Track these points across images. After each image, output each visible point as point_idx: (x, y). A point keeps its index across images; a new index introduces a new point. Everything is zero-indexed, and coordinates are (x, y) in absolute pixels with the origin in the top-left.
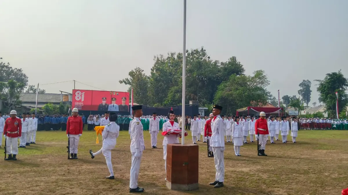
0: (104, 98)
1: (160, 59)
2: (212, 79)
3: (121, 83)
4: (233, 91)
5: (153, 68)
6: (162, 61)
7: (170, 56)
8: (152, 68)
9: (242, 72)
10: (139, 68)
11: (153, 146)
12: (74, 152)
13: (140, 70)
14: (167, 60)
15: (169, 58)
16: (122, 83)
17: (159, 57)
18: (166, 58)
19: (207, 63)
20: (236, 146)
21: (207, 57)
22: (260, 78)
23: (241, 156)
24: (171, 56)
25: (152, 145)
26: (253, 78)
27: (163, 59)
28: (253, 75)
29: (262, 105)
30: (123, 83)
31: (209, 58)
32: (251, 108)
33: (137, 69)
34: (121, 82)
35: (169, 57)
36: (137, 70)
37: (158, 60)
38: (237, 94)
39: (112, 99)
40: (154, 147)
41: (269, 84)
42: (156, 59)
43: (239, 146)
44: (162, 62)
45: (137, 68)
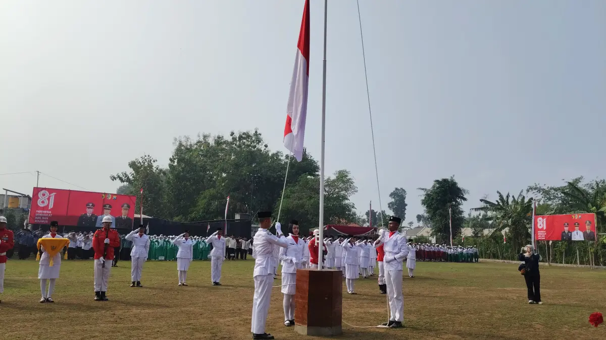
0: (91, 205)
1: (184, 144)
2: (272, 179)
3: (113, 180)
4: (305, 200)
5: (173, 157)
6: (189, 147)
7: (202, 139)
8: (172, 158)
9: (317, 172)
10: (149, 156)
12: (101, 289)
13: (151, 160)
14: (195, 147)
15: (199, 142)
16: (116, 179)
17: (183, 140)
18: (195, 142)
19: (262, 154)
20: (349, 280)
21: (264, 144)
22: (343, 182)
23: (356, 294)
24: (203, 139)
25: (213, 281)
26: (334, 181)
27: (189, 144)
28: (333, 177)
29: (347, 223)
30: (118, 179)
31: (266, 146)
32: (332, 227)
33: (146, 158)
34: (114, 178)
35: (201, 140)
36: (146, 160)
37: (181, 145)
38: (311, 205)
39: (104, 206)
40: (216, 284)
41: (356, 191)
42: (178, 143)
43: (352, 280)
44: (187, 149)
45: (145, 156)
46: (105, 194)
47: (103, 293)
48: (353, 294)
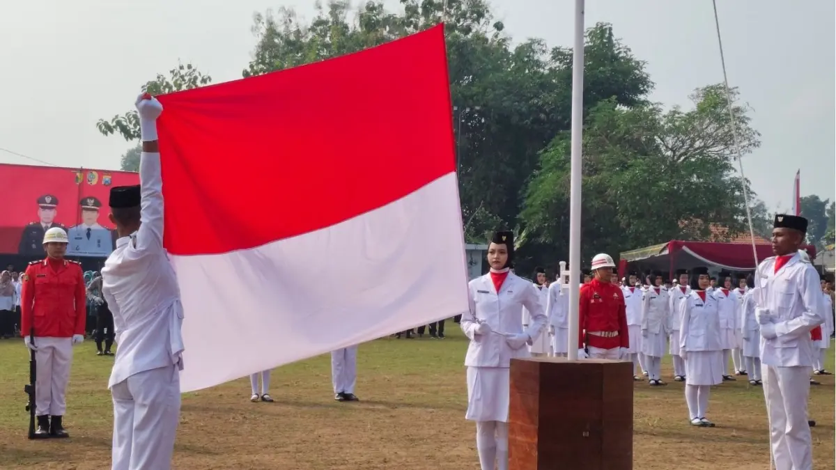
0: (48, 199)
1: (281, 29)
2: (515, 119)
3: (105, 133)
4: (604, 174)
5: (252, 67)
6: (292, 38)
7: (326, 15)
8: (249, 70)
9: (642, 92)
10: (189, 67)
11: (340, 394)
12: (50, 409)
13: (196, 78)
14: (310, 35)
15: (320, 23)
16: (112, 131)
17: (278, 19)
18: (310, 25)
19: (487, 51)
20: (694, 388)
21: (493, 22)
22: (718, 119)
23: (713, 425)
24: (331, 13)
25: (336, 389)
26: (690, 117)
27: (293, 28)
28: (688, 106)
29: (728, 236)
30: (117, 132)
31: (499, 26)
32: (684, 248)
33: (183, 72)
34: (107, 129)
35: (324, 18)
36: (182, 77)
37: (272, 32)
38: (625, 188)
39: (83, 202)
40: (346, 397)
41: (757, 144)
42: (263, 29)
43: (703, 388)
44: (288, 43)
45: (181, 68)
46: (81, 170)
47: (57, 420)
48: (704, 425)
